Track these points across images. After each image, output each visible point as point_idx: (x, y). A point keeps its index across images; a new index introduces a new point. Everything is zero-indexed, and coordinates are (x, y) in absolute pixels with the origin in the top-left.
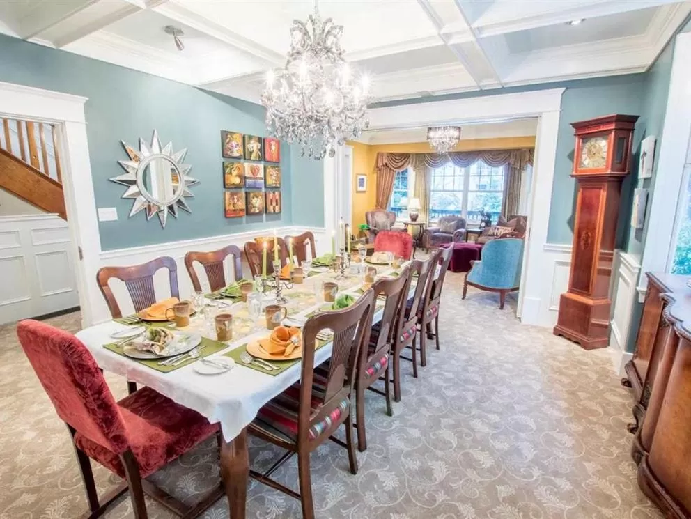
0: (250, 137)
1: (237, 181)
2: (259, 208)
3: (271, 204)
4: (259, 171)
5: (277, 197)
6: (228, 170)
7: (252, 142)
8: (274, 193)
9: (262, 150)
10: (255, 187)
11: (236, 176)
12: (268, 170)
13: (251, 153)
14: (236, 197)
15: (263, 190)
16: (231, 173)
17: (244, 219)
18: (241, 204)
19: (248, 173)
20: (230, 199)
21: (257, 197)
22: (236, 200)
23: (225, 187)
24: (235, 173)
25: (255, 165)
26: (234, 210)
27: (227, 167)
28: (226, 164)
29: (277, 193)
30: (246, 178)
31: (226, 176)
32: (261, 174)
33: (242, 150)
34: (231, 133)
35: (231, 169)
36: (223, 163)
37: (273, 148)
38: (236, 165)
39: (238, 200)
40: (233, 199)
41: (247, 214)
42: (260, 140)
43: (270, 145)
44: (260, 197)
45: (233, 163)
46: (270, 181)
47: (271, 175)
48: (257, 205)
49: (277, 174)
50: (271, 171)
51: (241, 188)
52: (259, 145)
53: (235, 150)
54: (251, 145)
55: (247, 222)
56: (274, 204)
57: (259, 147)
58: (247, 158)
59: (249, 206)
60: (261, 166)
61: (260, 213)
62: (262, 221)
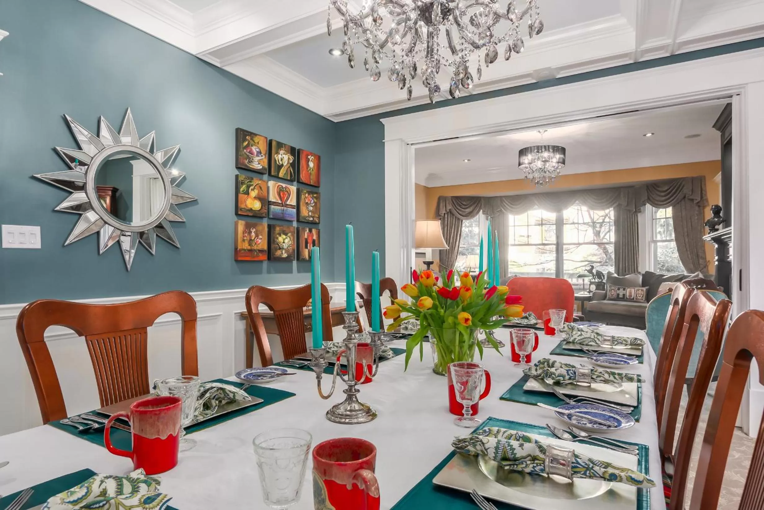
0: (280, 145)
1: (257, 205)
2: (287, 251)
3: (306, 247)
4: (289, 195)
5: (315, 238)
6: (243, 188)
7: (282, 152)
8: (310, 231)
9: (296, 166)
10: (282, 219)
11: (255, 198)
12: (303, 197)
13: (280, 167)
14: (253, 231)
15: (295, 224)
16: (247, 193)
17: (265, 265)
18: (262, 243)
19: (273, 197)
20: (244, 232)
21: (286, 234)
22: (253, 234)
23: (237, 214)
24: (253, 194)
25: (284, 185)
26: (251, 251)
27: (243, 183)
28: (240, 179)
29: (314, 231)
30: (270, 203)
31: (240, 196)
32: (292, 201)
33: (266, 161)
34: (252, 135)
35: (248, 187)
36: (237, 177)
37: (311, 165)
38: (256, 182)
39: (257, 236)
40: (250, 233)
41: (269, 258)
42: (293, 151)
43: (308, 161)
44: (289, 234)
45: (252, 179)
46: (304, 212)
47: (307, 204)
48: (285, 246)
49: (316, 203)
50: (306, 197)
51: (262, 218)
52: (292, 158)
53: (256, 159)
54: (280, 156)
55: (269, 272)
56: (310, 246)
57: (291, 162)
58: (273, 174)
59: (273, 246)
60: (293, 189)
61: (288, 260)
62: (291, 272)
